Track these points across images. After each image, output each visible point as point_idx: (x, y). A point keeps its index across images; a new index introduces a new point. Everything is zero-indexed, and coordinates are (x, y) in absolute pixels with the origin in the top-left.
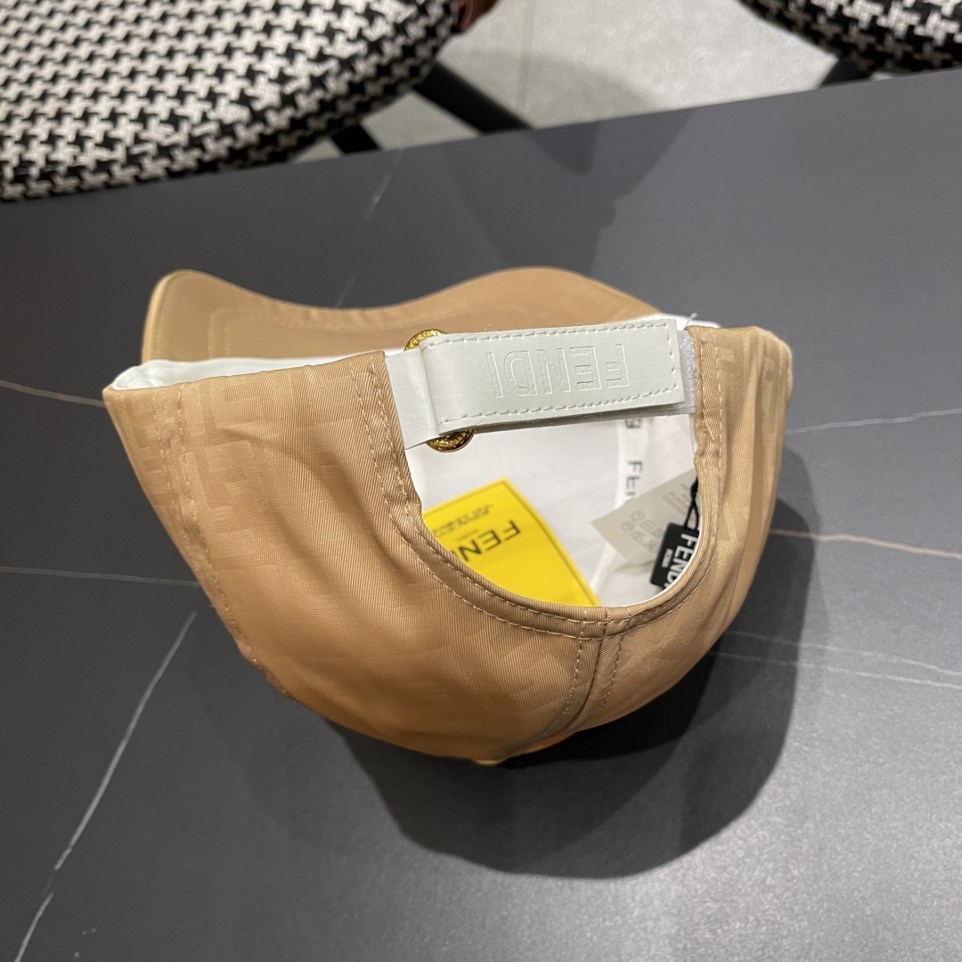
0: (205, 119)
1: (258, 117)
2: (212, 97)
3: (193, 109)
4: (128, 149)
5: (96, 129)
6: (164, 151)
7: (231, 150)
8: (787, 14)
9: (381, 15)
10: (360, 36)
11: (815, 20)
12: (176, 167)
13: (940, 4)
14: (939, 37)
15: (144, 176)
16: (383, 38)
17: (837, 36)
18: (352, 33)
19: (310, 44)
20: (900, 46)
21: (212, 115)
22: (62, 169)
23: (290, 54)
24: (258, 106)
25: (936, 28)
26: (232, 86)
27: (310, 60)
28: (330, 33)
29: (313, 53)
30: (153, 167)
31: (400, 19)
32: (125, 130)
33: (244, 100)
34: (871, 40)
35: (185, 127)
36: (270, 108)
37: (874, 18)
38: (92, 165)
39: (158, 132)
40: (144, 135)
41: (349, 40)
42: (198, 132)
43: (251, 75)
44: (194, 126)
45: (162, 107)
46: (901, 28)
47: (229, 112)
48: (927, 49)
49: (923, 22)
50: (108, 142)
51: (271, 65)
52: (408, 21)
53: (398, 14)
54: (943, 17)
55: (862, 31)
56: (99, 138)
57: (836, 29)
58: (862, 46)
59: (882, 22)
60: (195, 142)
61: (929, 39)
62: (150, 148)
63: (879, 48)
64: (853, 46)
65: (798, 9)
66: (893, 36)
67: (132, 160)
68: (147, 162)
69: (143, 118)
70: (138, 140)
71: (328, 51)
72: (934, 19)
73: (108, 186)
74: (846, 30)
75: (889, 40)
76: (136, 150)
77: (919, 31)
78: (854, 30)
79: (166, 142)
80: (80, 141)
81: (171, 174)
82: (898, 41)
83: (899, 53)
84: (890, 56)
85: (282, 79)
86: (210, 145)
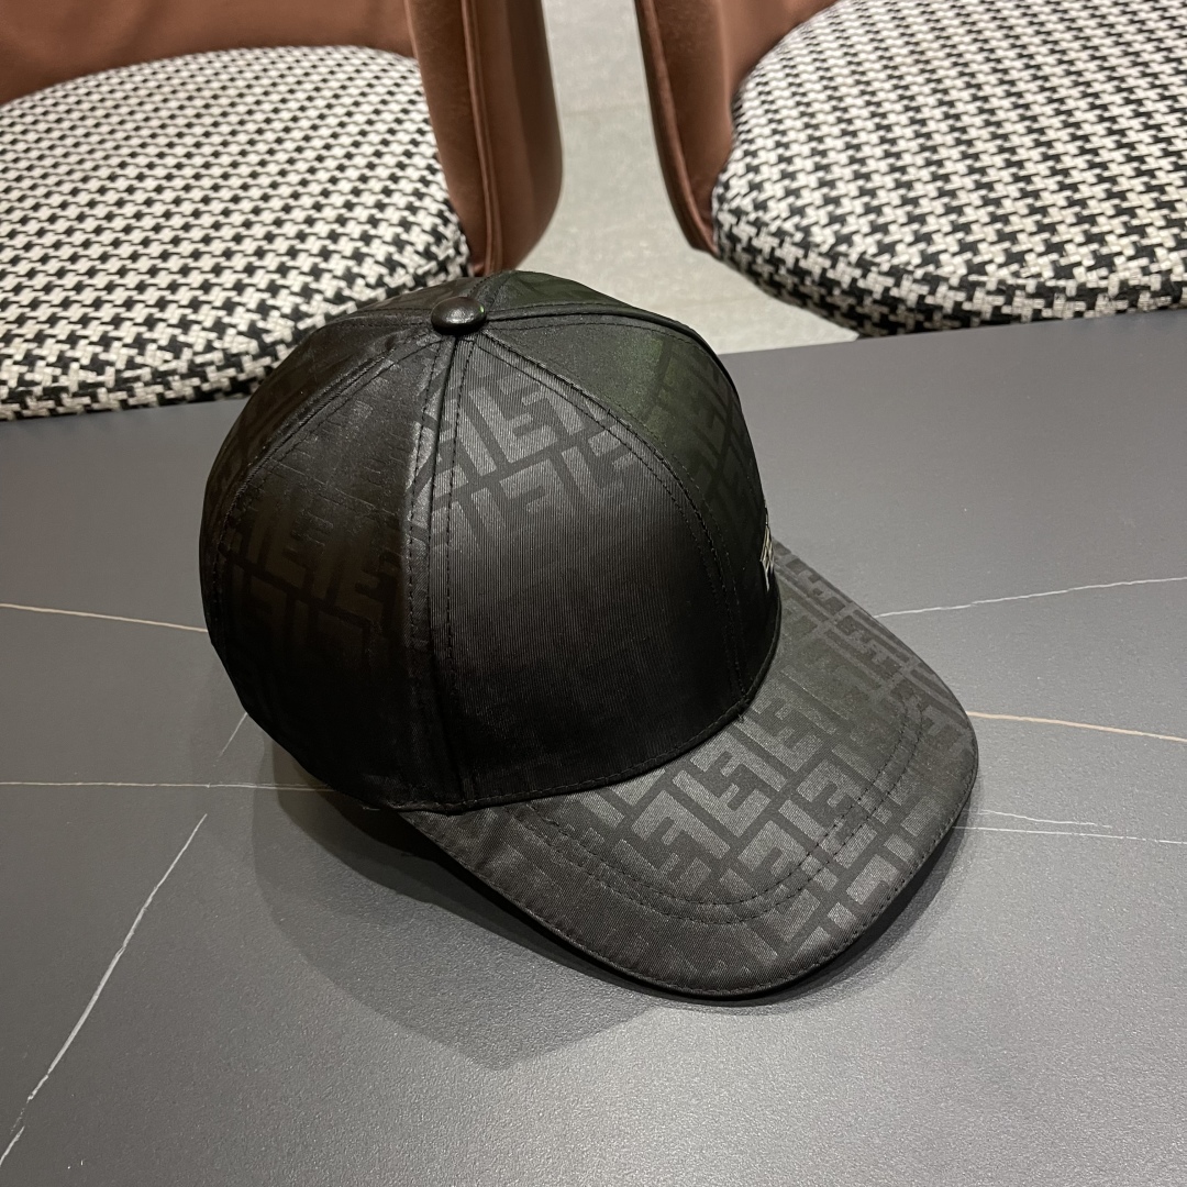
0: (209, 348)
1: (267, 350)
2: (219, 328)
3: (197, 338)
4: (118, 372)
5: (84, 352)
6: (160, 377)
7: (233, 380)
8: (802, 289)
9: (403, 266)
10: (380, 283)
11: (830, 293)
12: (170, 395)
13: (948, 276)
14: (948, 306)
15: (132, 401)
16: (404, 286)
17: (852, 308)
18: (372, 281)
19: (328, 285)
20: (912, 315)
21: (217, 344)
22: (37, 390)
23: (307, 293)
24: (268, 339)
25: (945, 297)
26: (241, 319)
27: (326, 300)
28: (350, 278)
29: (330, 294)
30: (144, 393)
31: (420, 272)
32: (118, 355)
33: (254, 332)
34: (885, 310)
35: (187, 354)
36: (282, 342)
37: (887, 290)
38: (74, 388)
39: (154, 358)
40: (139, 360)
41: (368, 285)
42: (199, 360)
43: (263, 310)
44: (195, 354)
45: (162, 334)
46: (912, 299)
47: (235, 343)
48: (937, 316)
49: (933, 292)
50: (97, 365)
51: (285, 302)
52: (427, 274)
53: (420, 266)
54: (951, 288)
55: (875, 302)
56: (86, 361)
57: (851, 301)
58: (876, 317)
59: (894, 292)
60: (196, 370)
61: (940, 308)
62: (146, 373)
63: (892, 318)
64: (868, 317)
65: (813, 282)
66: (906, 305)
67: (122, 384)
68: (138, 387)
69: (140, 344)
70: (131, 364)
71: (347, 293)
72: (942, 289)
73: (88, 410)
74: (860, 302)
75: (901, 308)
76: (128, 374)
77: (929, 300)
78: (868, 301)
79: (163, 368)
80: (63, 363)
81: (163, 401)
82: (910, 310)
83: (911, 323)
84: (903, 325)
85: (297, 315)
86: (211, 373)
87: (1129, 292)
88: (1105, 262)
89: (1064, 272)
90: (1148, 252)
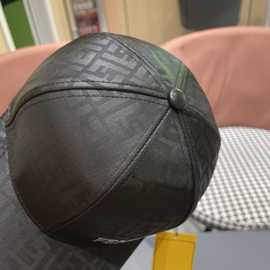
87: (250, 227)
88: (245, 220)
89: (238, 221)
90: (253, 218)
